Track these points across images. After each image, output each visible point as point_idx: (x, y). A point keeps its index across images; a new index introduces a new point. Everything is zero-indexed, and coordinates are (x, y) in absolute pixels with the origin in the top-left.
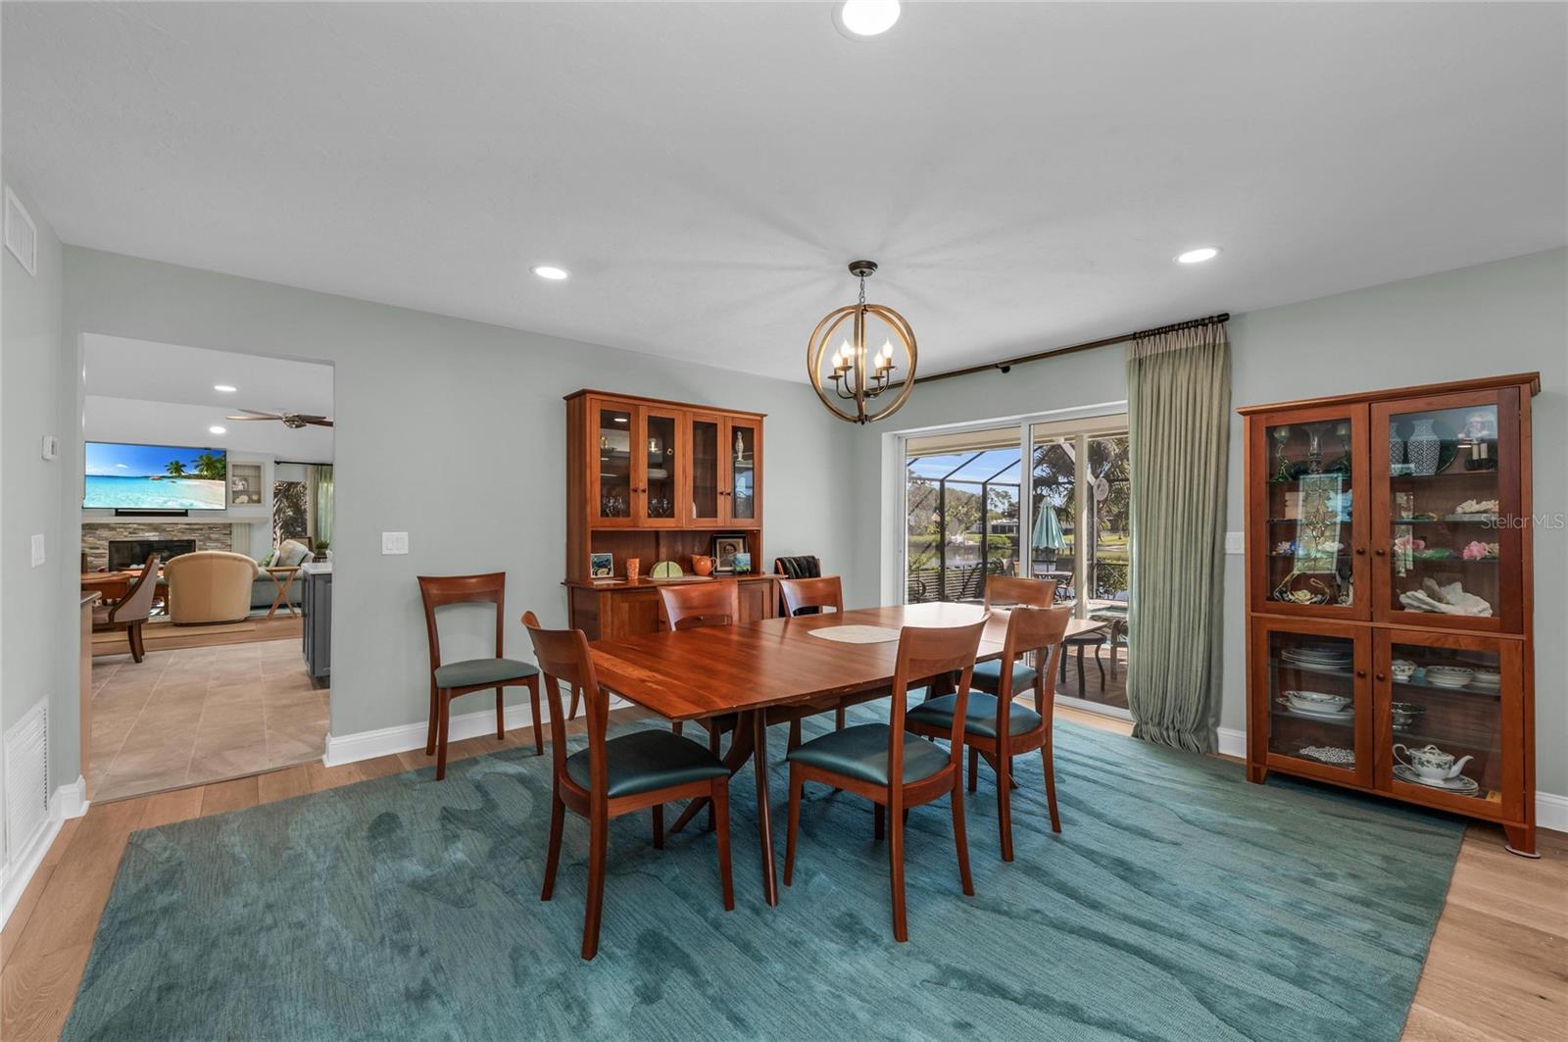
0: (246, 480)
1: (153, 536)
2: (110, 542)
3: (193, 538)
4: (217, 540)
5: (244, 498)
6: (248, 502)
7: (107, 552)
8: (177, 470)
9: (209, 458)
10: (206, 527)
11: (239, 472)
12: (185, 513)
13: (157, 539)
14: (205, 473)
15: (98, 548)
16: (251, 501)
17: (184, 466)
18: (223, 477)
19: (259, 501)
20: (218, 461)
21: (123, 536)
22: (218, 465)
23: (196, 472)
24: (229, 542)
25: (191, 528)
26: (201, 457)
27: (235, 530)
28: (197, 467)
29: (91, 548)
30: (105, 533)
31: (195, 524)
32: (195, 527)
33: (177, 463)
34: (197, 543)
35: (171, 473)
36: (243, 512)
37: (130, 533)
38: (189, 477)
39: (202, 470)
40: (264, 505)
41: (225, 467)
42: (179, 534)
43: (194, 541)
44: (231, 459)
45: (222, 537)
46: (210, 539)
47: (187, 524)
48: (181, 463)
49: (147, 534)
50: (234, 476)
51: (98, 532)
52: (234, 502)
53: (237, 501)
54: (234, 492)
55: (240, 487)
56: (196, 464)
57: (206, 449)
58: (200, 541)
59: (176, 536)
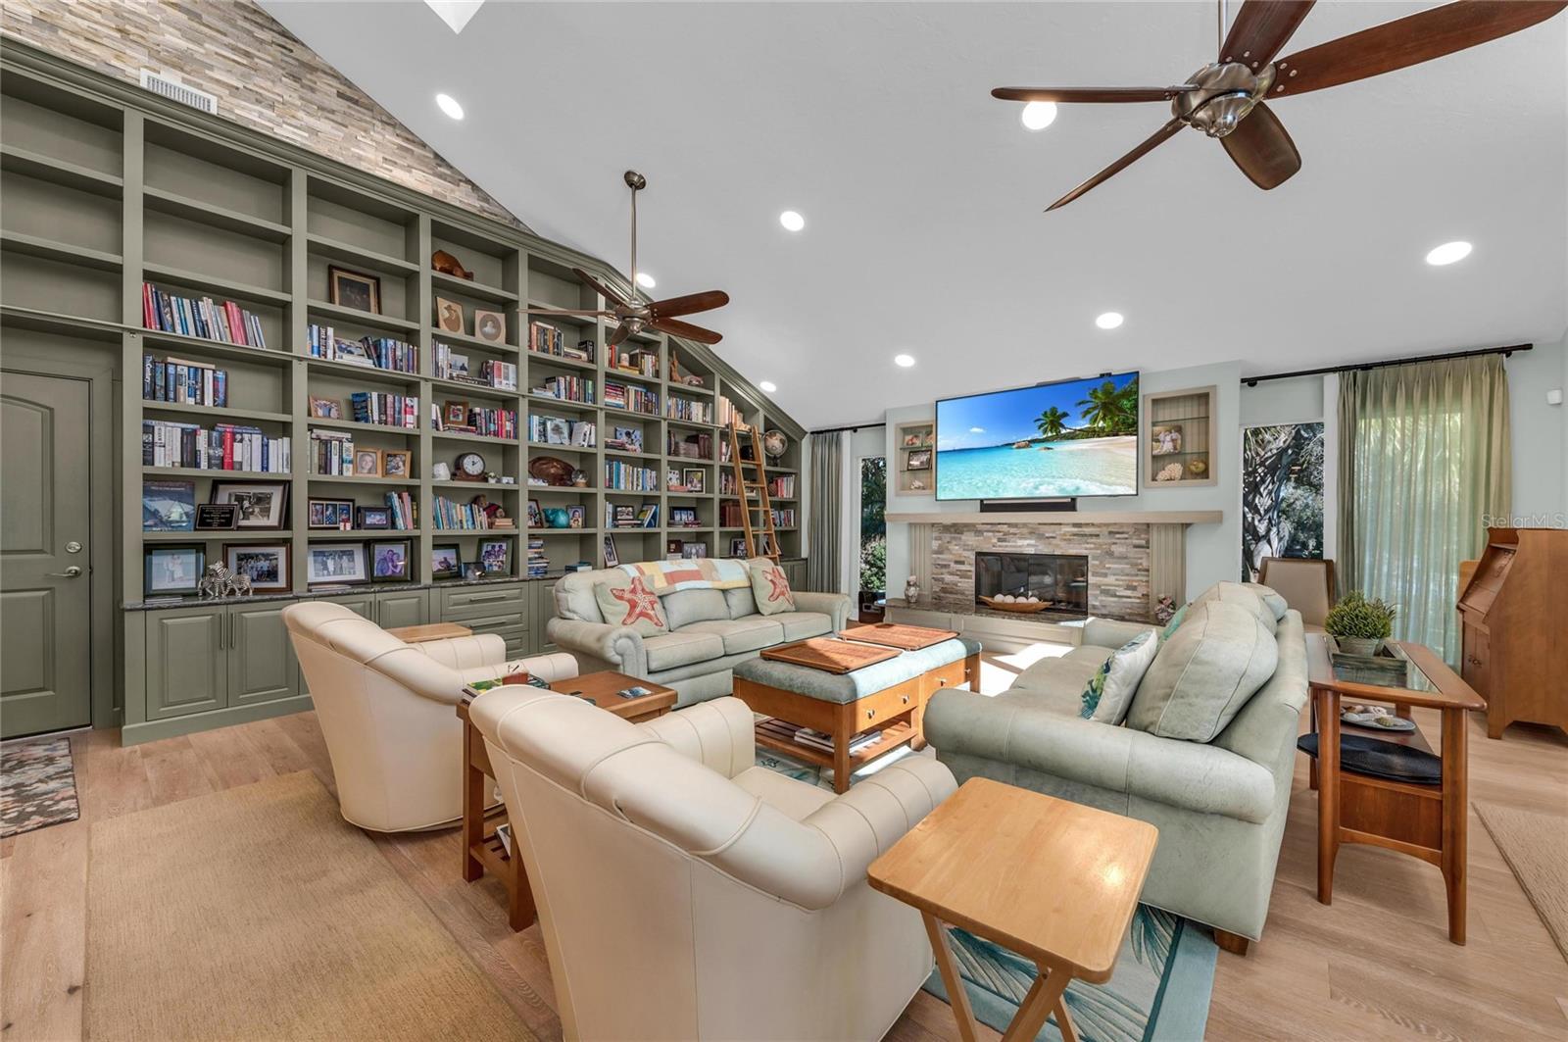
0: (1179, 430)
1: (1027, 546)
2: (979, 554)
3: (1084, 552)
4: (1123, 558)
5: (1175, 469)
6: (1182, 478)
7: (973, 569)
8: (1054, 425)
9: (1107, 393)
10: (1105, 530)
11: (1167, 414)
12: (1069, 505)
13: (1031, 551)
14: (1101, 424)
15: (962, 563)
16: (1189, 474)
17: (1065, 415)
18: (1131, 428)
19: (1205, 474)
20: (1127, 394)
21: (992, 544)
22: (1126, 404)
23: (1085, 425)
24: (1145, 564)
25: (1082, 532)
26: (1095, 391)
27: (1155, 537)
28: (1087, 413)
29: (957, 562)
30: (969, 538)
31: (1087, 525)
32: (1087, 530)
33: (1054, 411)
34: (1091, 562)
35: (1045, 432)
36: (1175, 498)
37: (1000, 540)
38: (1072, 437)
39: (1094, 420)
40: (1215, 484)
41: (1136, 406)
42: (1063, 544)
43: (1087, 556)
44: (1148, 390)
45: (1133, 553)
46: (1111, 554)
47: (1075, 525)
48: (1060, 412)
49: (1020, 542)
50: (1154, 424)
51: (963, 537)
52: (1154, 479)
53: (1161, 476)
54: (1154, 457)
55: (1167, 447)
56: (1084, 408)
57: (1102, 376)
58: (1094, 558)
59: (1057, 546)
